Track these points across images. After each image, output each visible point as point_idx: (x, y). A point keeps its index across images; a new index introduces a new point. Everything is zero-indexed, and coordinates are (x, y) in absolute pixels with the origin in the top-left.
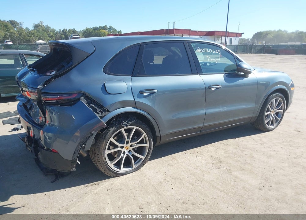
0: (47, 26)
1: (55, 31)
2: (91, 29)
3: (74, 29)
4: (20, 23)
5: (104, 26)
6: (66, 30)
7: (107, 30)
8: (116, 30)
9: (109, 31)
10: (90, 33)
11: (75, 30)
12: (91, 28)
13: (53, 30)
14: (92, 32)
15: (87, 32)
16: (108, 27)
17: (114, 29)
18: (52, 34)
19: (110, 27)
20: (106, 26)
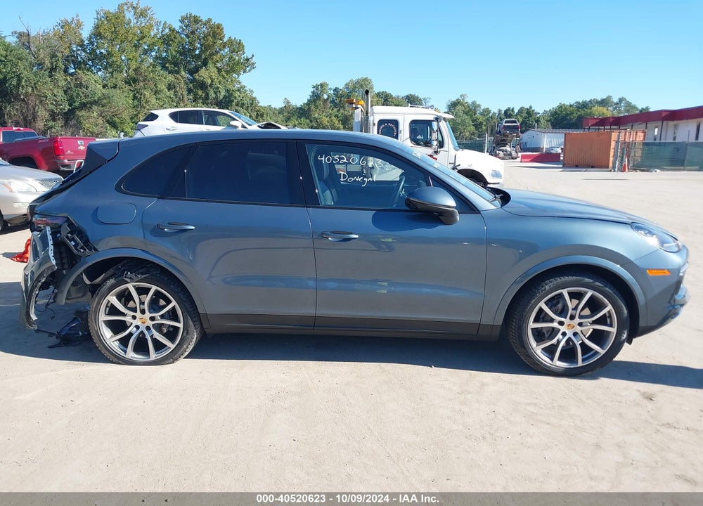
0: (474, 103)
1: (490, 112)
2: (571, 106)
3: (531, 107)
4: (425, 99)
5: (604, 98)
6: (513, 110)
7: (611, 108)
8: (634, 107)
9: (615, 109)
10: (567, 115)
11: (533, 109)
12: (572, 103)
13: (487, 111)
14: (572, 113)
15: (559, 114)
16: (615, 100)
17: (628, 104)
18: (481, 119)
19: (621, 100)
20: (609, 97)
